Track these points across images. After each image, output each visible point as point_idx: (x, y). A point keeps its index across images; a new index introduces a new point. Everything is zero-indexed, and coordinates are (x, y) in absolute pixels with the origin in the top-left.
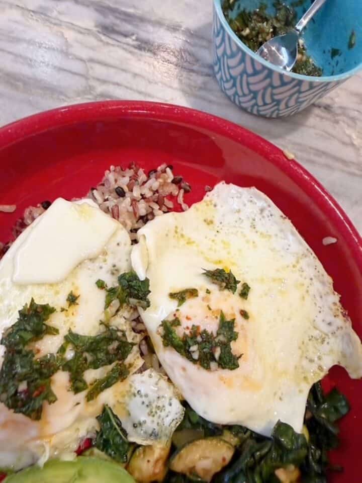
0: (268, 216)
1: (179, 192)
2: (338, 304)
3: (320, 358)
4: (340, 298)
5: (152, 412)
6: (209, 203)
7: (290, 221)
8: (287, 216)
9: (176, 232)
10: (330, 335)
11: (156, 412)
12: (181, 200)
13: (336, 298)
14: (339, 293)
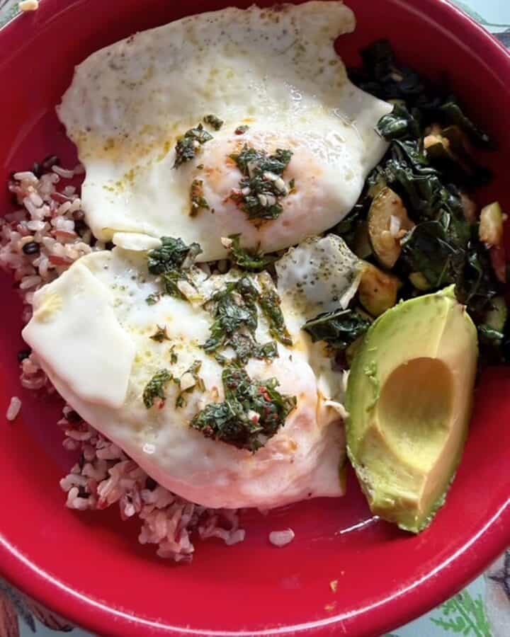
0: (124, 60)
1: (56, 173)
2: (264, 11)
3: (321, 60)
4: (257, 5)
5: (325, 275)
6: (83, 137)
7: (138, 33)
8: (130, 35)
9: (111, 190)
10: (298, 37)
11: (327, 269)
12: (67, 173)
13: (255, 12)
14: (250, 5)
